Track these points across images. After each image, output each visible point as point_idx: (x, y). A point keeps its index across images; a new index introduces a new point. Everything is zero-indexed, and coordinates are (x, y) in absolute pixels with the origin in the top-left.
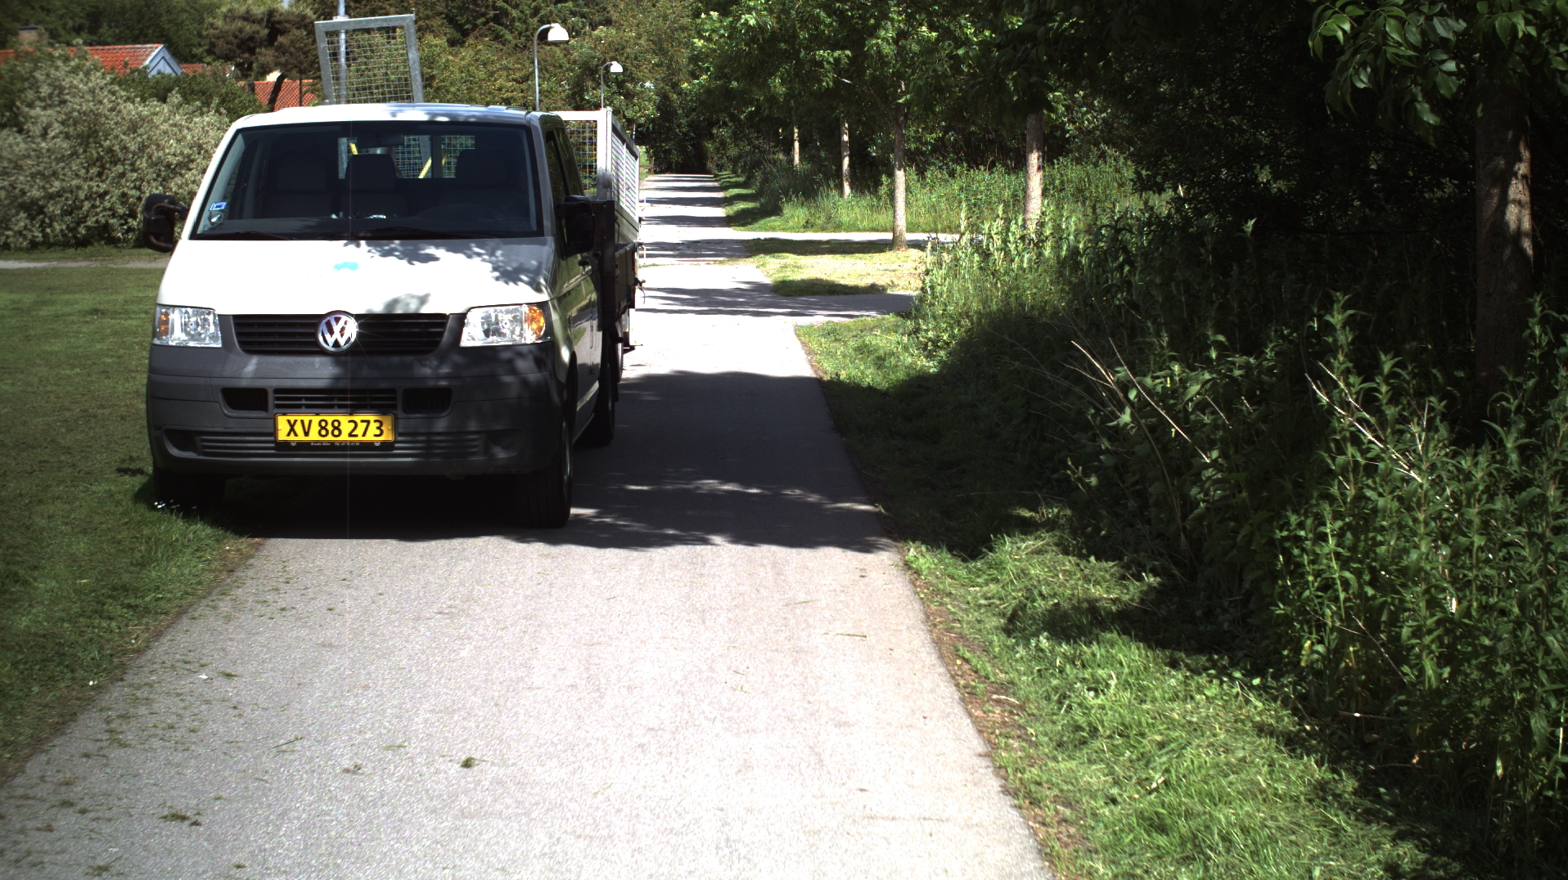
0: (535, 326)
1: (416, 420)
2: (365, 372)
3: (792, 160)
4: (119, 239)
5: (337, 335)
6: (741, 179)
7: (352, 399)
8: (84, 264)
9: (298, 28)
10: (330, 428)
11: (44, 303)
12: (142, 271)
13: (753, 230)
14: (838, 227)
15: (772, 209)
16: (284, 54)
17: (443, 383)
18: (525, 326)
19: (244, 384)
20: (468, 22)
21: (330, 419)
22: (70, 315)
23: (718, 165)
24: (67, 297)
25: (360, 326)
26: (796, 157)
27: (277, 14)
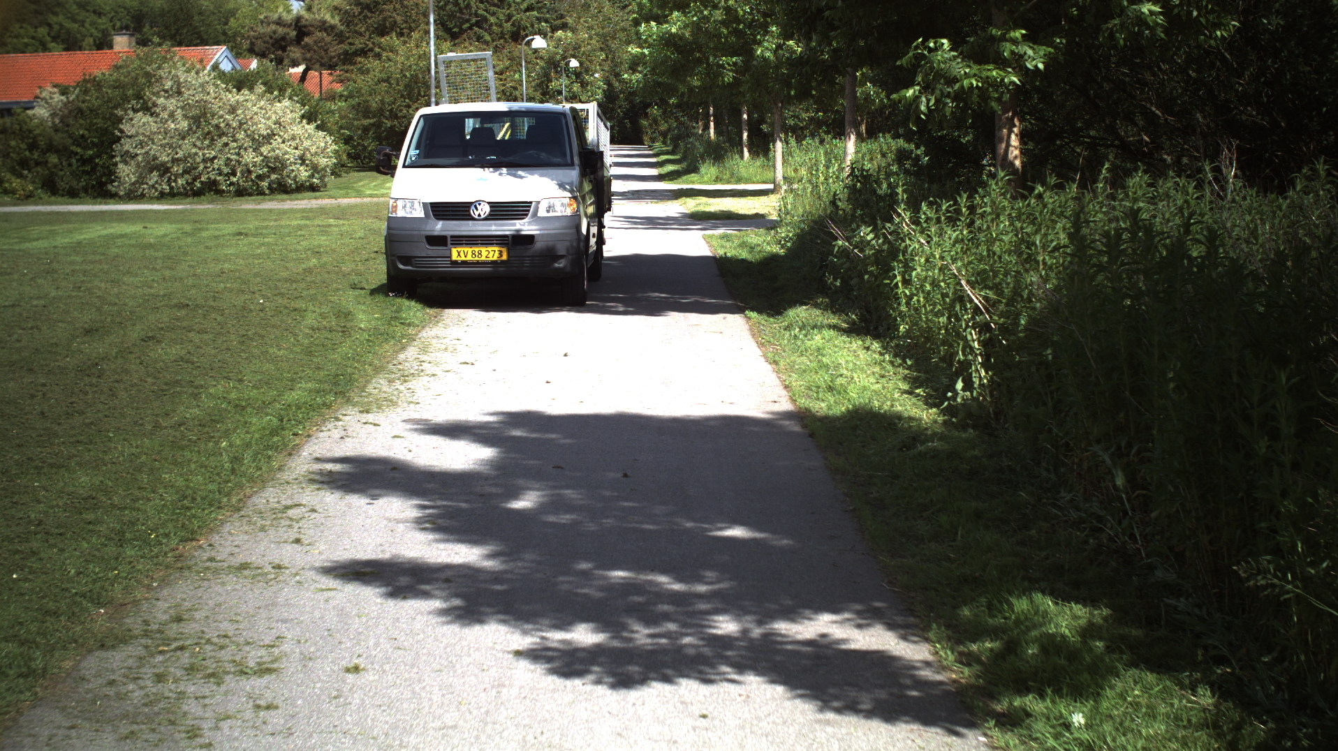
0: (571, 208)
3: (708, 134)
4: (223, 190)
5: (479, 211)
6: (670, 148)
9: (319, 31)
10: (477, 254)
11: (200, 229)
13: (678, 183)
14: (739, 181)
15: (693, 169)
16: (309, 51)
18: (565, 209)
19: (436, 233)
20: (455, 24)
21: (477, 250)
22: (223, 236)
23: (651, 138)
24: (213, 226)
26: (712, 131)
27: (303, 20)
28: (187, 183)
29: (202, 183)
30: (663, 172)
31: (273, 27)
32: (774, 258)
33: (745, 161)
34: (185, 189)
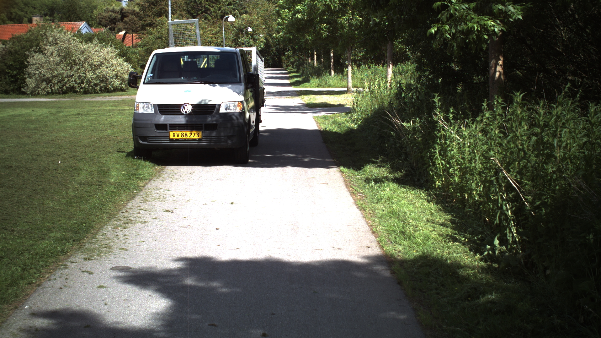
0: (240, 107)
1: (207, 133)
2: (194, 119)
3: (314, 63)
4: (78, 91)
5: (186, 110)
6: (295, 70)
7: (190, 127)
8: (68, 99)
9: (132, 15)
10: (184, 135)
11: (60, 112)
12: (90, 101)
13: (299, 87)
14: (329, 86)
15: (306, 80)
16: (127, 24)
17: (215, 122)
18: (237, 108)
19: (161, 123)
20: (195, 12)
21: (184, 132)
22: (70, 115)
23: (286, 65)
24: (67, 110)
25: (192, 107)
26: (315, 62)
27: (124, 10)
28: (60, 87)
29: (67, 88)
30: (292, 82)
31: (110, 13)
32: (351, 131)
33: (332, 77)
34: (59, 90)
